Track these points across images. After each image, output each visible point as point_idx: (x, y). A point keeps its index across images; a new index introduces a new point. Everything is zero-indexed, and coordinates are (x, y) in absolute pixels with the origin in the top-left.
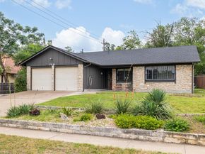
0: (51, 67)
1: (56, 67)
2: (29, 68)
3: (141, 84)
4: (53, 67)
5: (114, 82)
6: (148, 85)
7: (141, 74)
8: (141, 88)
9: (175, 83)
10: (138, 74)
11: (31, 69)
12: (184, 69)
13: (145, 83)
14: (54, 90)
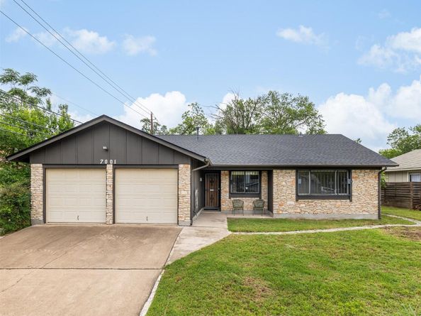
0: (103, 167)
1: (116, 167)
2: (36, 169)
3: (289, 202)
4: (110, 167)
5: (225, 195)
6: (303, 204)
7: (289, 184)
8: (290, 211)
9: (351, 201)
10: (284, 183)
11: (45, 170)
12: (366, 178)
13: (297, 201)
14: (114, 222)
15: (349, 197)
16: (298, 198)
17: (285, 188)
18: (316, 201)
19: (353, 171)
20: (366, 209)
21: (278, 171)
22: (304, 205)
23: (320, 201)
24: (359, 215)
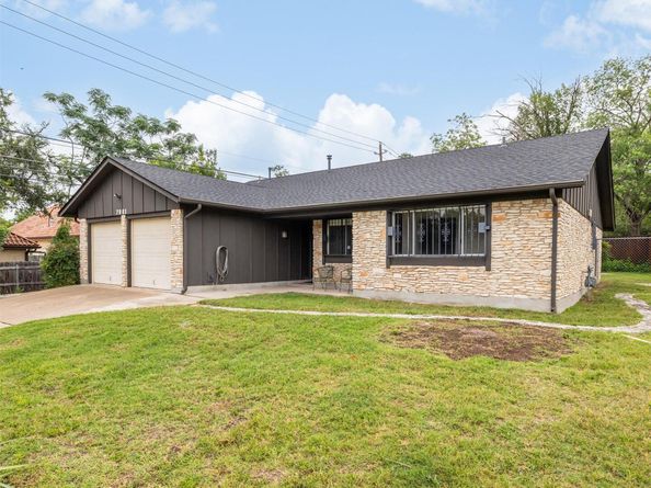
1: (131, 217)
2: (83, 224)
3: (375, 270)
4: (123, 217)
6: (398, 274)
7: (376, 236)
8: (377, 285)
9: (488, 269)
10: (368, 236)
11: (90, 225)
12: (524, 218)
13: (388, 267)
14: (129, 285)
15: (485, 261)
16: (391, 261)
17: (369, 244)
18: (420, 268)
19: (494, 204)
20: (521, 287)
21: (360, 214)
22: (399, 276)
23: (427, 268)
24: (506, 300)
